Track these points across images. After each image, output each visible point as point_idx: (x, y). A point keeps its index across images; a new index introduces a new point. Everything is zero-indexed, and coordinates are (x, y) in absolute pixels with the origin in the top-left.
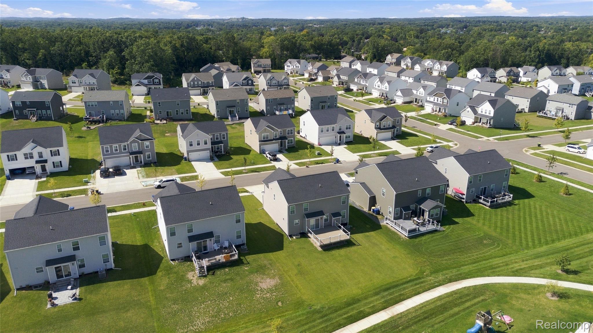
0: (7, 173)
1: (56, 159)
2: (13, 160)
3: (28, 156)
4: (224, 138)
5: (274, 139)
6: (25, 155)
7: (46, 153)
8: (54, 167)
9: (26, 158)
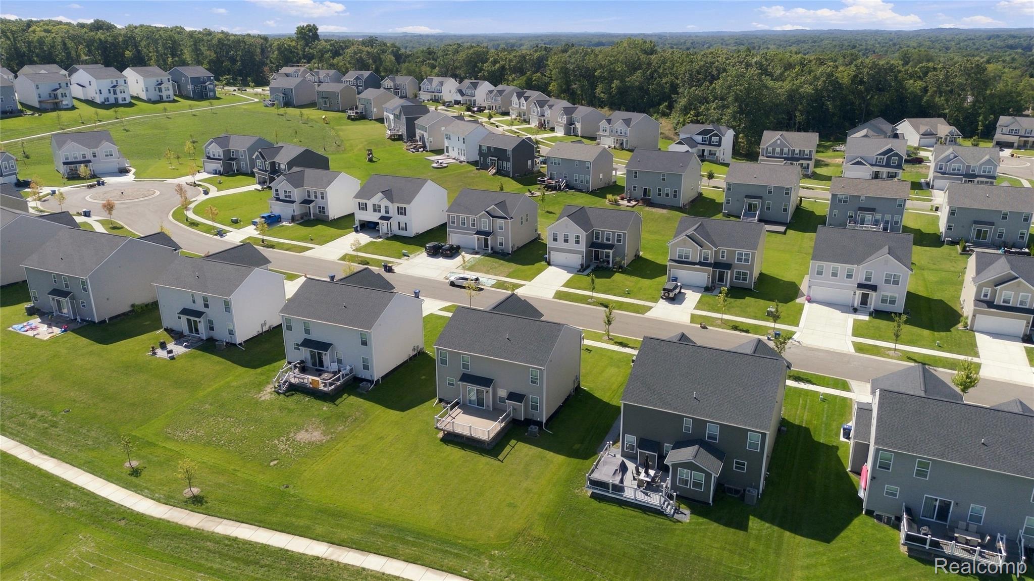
0: (357, 223)
1: (402, 219)
2: (363, 209)
3: (376, 209)
4: (619, 241)
5: (700, 264)
6: (374, 205)
7: (393, 208)
8: (399, 229)
9: (375, 210)
